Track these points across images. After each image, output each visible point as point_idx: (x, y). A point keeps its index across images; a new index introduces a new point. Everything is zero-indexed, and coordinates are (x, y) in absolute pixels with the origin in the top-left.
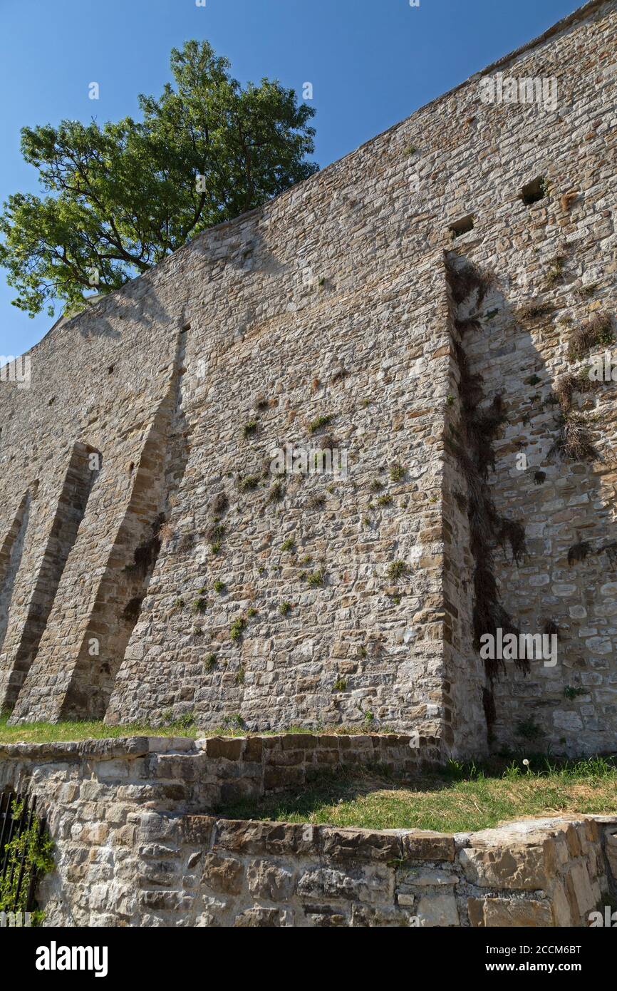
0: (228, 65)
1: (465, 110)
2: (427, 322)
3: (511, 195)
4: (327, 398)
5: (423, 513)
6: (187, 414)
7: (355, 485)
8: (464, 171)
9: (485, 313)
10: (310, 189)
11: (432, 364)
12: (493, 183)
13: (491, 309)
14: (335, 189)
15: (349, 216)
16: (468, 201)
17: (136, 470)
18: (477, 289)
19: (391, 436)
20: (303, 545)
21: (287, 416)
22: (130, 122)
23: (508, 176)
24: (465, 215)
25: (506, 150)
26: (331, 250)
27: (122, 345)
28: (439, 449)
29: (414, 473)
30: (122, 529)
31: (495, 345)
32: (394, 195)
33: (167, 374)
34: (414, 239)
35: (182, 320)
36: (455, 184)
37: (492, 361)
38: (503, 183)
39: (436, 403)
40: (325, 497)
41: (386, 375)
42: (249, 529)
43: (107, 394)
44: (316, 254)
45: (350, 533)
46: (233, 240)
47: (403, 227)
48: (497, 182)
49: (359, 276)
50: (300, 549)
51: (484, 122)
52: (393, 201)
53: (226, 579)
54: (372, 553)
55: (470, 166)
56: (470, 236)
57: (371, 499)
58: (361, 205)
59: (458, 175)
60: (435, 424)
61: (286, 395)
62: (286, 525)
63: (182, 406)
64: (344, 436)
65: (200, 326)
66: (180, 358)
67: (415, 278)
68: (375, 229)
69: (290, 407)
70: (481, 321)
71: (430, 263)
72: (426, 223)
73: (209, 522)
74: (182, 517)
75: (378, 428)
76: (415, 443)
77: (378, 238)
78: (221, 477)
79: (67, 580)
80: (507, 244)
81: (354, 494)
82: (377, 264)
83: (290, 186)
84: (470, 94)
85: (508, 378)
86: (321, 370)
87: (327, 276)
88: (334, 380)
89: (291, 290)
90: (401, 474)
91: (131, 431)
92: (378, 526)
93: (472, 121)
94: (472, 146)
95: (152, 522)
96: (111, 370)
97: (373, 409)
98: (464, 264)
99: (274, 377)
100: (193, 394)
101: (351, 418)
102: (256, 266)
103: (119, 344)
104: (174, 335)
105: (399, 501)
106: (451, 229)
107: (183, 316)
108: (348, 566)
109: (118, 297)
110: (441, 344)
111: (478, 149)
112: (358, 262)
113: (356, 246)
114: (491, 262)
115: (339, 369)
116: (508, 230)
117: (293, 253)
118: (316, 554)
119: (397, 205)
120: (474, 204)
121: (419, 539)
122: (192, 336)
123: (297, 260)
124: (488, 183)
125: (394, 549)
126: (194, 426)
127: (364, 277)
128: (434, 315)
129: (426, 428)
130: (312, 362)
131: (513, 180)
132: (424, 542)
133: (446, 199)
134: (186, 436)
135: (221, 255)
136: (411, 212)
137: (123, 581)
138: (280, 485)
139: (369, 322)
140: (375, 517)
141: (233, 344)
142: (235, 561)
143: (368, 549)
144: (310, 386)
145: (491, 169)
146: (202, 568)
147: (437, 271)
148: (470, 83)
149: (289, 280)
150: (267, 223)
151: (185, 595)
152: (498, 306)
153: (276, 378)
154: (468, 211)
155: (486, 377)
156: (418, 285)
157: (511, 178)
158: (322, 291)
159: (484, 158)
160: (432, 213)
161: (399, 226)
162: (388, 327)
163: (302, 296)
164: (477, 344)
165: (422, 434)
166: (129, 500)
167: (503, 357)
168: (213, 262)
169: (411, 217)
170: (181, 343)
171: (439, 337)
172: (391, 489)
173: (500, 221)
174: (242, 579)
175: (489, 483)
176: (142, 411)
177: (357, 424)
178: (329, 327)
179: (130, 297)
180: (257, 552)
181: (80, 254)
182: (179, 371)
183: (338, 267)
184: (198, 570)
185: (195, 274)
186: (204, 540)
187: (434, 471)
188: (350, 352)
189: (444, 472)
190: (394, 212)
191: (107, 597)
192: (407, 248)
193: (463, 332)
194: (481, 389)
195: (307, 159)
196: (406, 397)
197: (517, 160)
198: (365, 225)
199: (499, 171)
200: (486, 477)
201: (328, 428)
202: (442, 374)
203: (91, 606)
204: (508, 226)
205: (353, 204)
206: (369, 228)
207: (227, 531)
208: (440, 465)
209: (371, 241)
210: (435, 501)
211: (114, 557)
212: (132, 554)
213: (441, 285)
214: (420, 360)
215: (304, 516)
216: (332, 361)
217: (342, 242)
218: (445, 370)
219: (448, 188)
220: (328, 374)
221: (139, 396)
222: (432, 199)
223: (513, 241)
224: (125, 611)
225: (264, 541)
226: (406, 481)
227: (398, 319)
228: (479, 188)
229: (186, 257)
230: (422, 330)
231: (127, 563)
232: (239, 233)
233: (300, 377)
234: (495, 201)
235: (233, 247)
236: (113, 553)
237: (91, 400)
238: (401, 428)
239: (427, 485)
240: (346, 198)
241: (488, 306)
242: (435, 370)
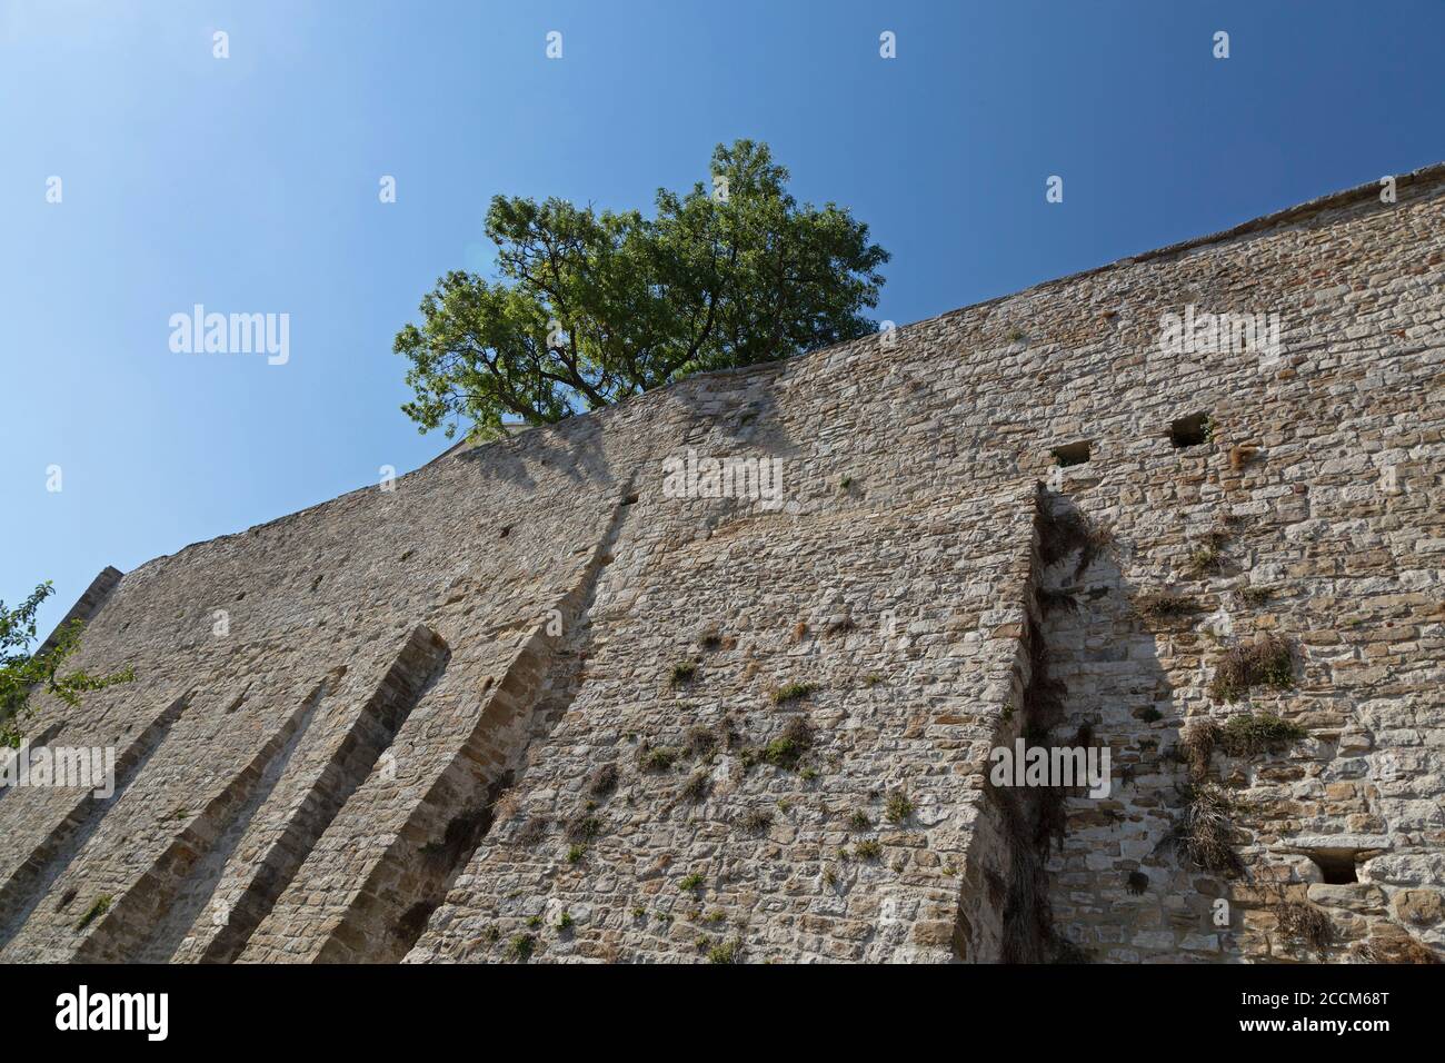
0: (787, 176)
1: (1103, 301)
2: (994, 580)
3: (1154, 427)
4: (813, 656)
5: (928, 890)
6: (595, 626)
7: (824, 810)
8: (1089, 380)
9: (1087, 589)
10: (860, 353)
11: (989, 646)
12: (1129, 404)
13: (1098, 586)
14: (894, 361)
15: (907, 402)
16: (1087, 421)
17: (492, 691)
18: (1079, 550)
19: (902, 744)
20: (718, 889)
21: (745, 669)
22: (637, 217)
23: (1153, 400)
24: (1080, 440)
25: (1156, 365)
26: (870, 442)
27: (532, 500)
28: (974, 787)
29: (926, 815)
30: (442, 781)
31: (1094, 643)
32: (979, 389)
33: (583, 559)
34: (996, 455)
35: (628, 487)
36: (1072, 394)
37: (1087, 666)
38: (1145, 409)
39: (984, 711)
40: (772, 816)
41: (912, 645)
42: (638, 837)
43: (489, 565)
44: (846, 442)
45: (798, 891)
46: (733, 395)
47: (983, 434)
48: (1135, 405)
49: (903, 487)
50: (711, 894)
51: (1129, 322)
52: (975, 396)
53: (579, 912)
54: (827, 937)
55: (1099, 375)
56: (1083, 471)
57: (846, 840)
58: (928, 391)
59: (1079, 382)
60: (976, 743)
61: (751, 636)
62: (698, 847)
63: (591, 612)
64: (825, 724)
65: (652, 502)
66: (609, 540)
67: (986, 510)
68: (941, 427)
69: (752, 656)
70: (1079, 599)
71: (1014, 494)
72: (1019, 436)
73: (578, 807)
74: (539, 786)
75: (882, 726)
76: (937, 766)
77: (943, 441)
78: (618, 738)
79: (330, 841)
80: (1138, 495)
81: (820, 823)
82: (933, 478)
83: (832, 343)
84: (1115, 281)
85: (1107, 699)
86: (815, 611)
87: (855, 476)
88: (831, 632)
89: (799, 483)
90: (903, 812)
91: (505, 629)
92: (847, 891)
93: (1112, 317)
94: (1107, 349)
95: (491, 780)
96: (506, 532)
97: (882, 694)
98: (1066, 508)
99: (741, 603)
100: (613, 597)
101: (844, 697)
102: (756, 438)
103: (529, 498)
104: (611, 506)
105: (892, 857)
106: (1054, 454)
107: (631, 481)
108: (783, 948)
109: (549, 434)
110: (1008, 619)
111: (1114, 355)
112: (906, 468)
113: (907, 444)
114: (1108, 516)
115: (842, 616)
116: (1143, 476)
117: (813, 432)
118: (735, 912)
119: (980, 403)
120: (1096, 427)
121: (911, 935)
122: (637, 513)
123: (816, 444)
124: (1122, 405)
125: (866, 940)
126: (600, 646)
127: (911, 491)
128: (1007, 572)
129: (960, 746)
130: (802, 596)
131: (1160, 408)
132: (919, 943)
133: (1055, 410)
134: (584, 657)
135: (709, 412)
136: (999, 416)
137: (415, 867)
138: (706, 776)
139: (904, 558)
140: (847, 874)
141: (693, 540)
142: (601, 885)
143: (823, 927)
144: (791, 631)
145: (1130, 385)
146: (546, 881)
147: (1022, 509)
148: (1116, 268)
149: (799, 468)
150: (787, 383)
151: (504, 921)
152: (1109, 583)
153: (743, 606)
154: (1085, 436)
155: (1072, 688)
156: (990, 522)
157: (1158, 405)
158: (843, 495)
159: (1121, 369)
160: (1031, 425)
161: (978, 432)
162: (932, 572)
163: (812, 496)
164: (1066, 634)
165: (952, 753)
166: (468, 736)
167: (1105, 664)
168: (696, 418)
169: (998, 424)
170: (618, 520)
171: (1009, 607)
172: (882, 833)
173: (1132, 460)
174: (603, 920)
175: (1049, 867)
176: (531, 604)
177: (851, 709)
178: (842, 551)
179: (565, 437)
180: (640, 879)
181: (516, 365)
182: (603, 559)
183: (874, 467)
184: (538, 883)
185: (666, 429)
186: (561, 835)
187: (959, 822)
188: (864, 595)
189: (975, 829)
190: (974, 411)
191: (381, 887)
192: (983, 466)
193: (1047, 609)
194: (1061, 707)
195: (864, 312)
196: (938, 688)
197: (1170, 382)
198: (927, 419)
199: (1143, 391)
200: (1045, 856)
201: (803, 705)
202: (1001, 666)
203: (355, 894)
204: (1142, 469)
205: (917, 387)
206: (933, 424)
207: (602, 829)
208: (972, 814)
209: (932, 443)
210: (951, 874)
211: (415, 824)
212: (444, 826)
213: (1025, 530)
214: (970, 636)
215: (731, 838)
216: (833, 602)
217: (889, 434)
218: (1008, 660)
219: (1060, 397)
220: (823, 620)
221: (533, 579)
222: (1035, 406)
223: (1148, 494)
224: (402, 919)
225: (657, 864)
226: (909, 826)
227: (949, 565)
228: (1106, 407)
229: (660, 403)
230: (983, 589)
231: (432, 838)
232: (743, 387)
233: (780, 615)
234: (1129, 431)
235: (730, 405)
236: (417, 815)
237: (462, 568)
238: (920, 735)
239: (945, 843)
240: (907, 377)
241: (1094, 577)
242: (991, 658)
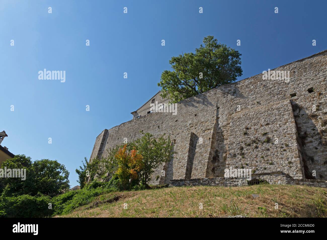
1: (292, 69)
2: (288, 115)
3: (305, 90)
4: (265, 129)
5: (294, 153)
6: (222, 128)
7: (276, 147)
8: (293, 83)
9: (301, 114)
11: (291, 124)
12: (300, 86)
14: (258, 81)
15: (263, 88)
16: (294, 89)
18: (298, 109)
19: (284, 138)
21: (255, 131)
24: (294, 93)
25: (303, 80)
26: (259, 95)
27: (198, 110)
28: (295, 141)
29: (290, 145)
30: (210, 152)
31: (304, 121)
32: (275, 85)
34: (281, 96)
36: (291, 85)
38: (303, 87)
39: (293, 132)
40: (269, 148)
41: (279, 125)
42: (251, 154)
43: (195, 121)
44: (255, 96)
45: (277, 156)
46: (229, 89)
47: (278, 93)
48: (301, 86)
49: (267, 102)
51: (297, 73)
52: (275, 87)
53: (247, 163)
54: (283, 159)
55: (294, 82)
56: (295, 97)
57: (281, 150)
58: (266, 86)
59: (291, 83)
60: (294, 136)
61: (253, 127)
62: (260, 153)
63: (219, 126)
64: (271, 137)
66: (217, 115)
67: (283, 105)
68: (271, 92)
70: (300, 116)
71: (287, 102)
72: (284, 93)
73: (239, 152)
74: (231, 150)
75: (280, 136)
76: (289, 140)
77: (272, 94)
78: (240, 143)
80: (305, 100)
81: (276, 148)
82: (272, 100)
86: (262, 122)
87: (259, 101)
88: (266, 125)
89: (249, 103)
90: (287, 145)
92: (283, 155)
93: (294, 72)
94: (295, 77)
95: (215, 151)
96: (196, 115)
97: (278, 132)
98: (295, 103)
99: (249, 122)
100: (223, 123)
101: (272, 133)
102: (237, 96)
104: (215, 109)
105: (288, 150)
106: (290, 95)
107: (217, 105)
109: (195, 98)
110: (292, 121)
112: (267, 99)
113: (266, 95)
114: (301, 104)
115: (267, 123)
117: (248, 94)
119: (276, 88)
120: (296, 90)
121: (293, 157)
122: (221, 110)
123: (249, 96)
124: (299, 86)
127: (269, 103)
128: (290, 114)
129: (292, 137)
130: (259, 121)
131: (305, 87)
132: (295, 158)
133: (289, 88)
134: (222, 133)
136: (280, 90)
137: (211, 163)
138: (257, 145)
139: (273, 113)
140: (283, 153)
141: (233, 113)
142: (249, 160)
144: (259, 125)
145: (300, 83)
147: (289, 105)
149: (248, 101)
152: (304, 113)
153: (250, 123)
154: (295, 92)
156: (285, 107)
158: (257, 104)
159: (298, 81)
160: (285, 91)
161: (277, 93)
162: (278, 115)
163: (252, 105)
164: (299, 121)
165: (291, 138)
166: (210, 146)
167: (306, 124)
168: (224, 93)
169: (280, 91)
170: (217, 111)
171: (292, 119)
172: (285, 148)
173: (303, 95)
176: (208, 126)
177: (274, 135)
178: (262, 113)
179: (199, 98)
182: (218, 118)
183: (261, 99)
186: (239, 155)
187: (295, 145)
188: (269, 119)
189: (297, 146)
190: (275, 89)
192: (280, 98)
193: (297, 118)
194: (301, 130)
196: (286, 130)
197: (306, 83)
198: (268, 91)
199: (302, 84)
201: (266, 135)
202: (294, 127)
204: (305, 97)
205: (264, 86)
206: (269, 92)
207: (245, 154)
208: (296, 144)
209: (270, 95)
210: (296, 151)
211: (209, 158)
212: (212, 158)
213: (290, 108)
214: (287, 123)
216: (264, 121)
217: (262, 94)
218: (294, 126)
219: (289, 86)
220: (264, 123)
222: (285, 88)
223: (307, 100)
224: (212, 170)
226: (288, 147)
227: (281, 114)
228: (297, 87)
230: (287, 117)
233: (257, 123)
234: (301, 91)
237: (190, 122)
238: (286, 137)
239: (294, 148)
240: (262, 84)
242: (292, 126)
